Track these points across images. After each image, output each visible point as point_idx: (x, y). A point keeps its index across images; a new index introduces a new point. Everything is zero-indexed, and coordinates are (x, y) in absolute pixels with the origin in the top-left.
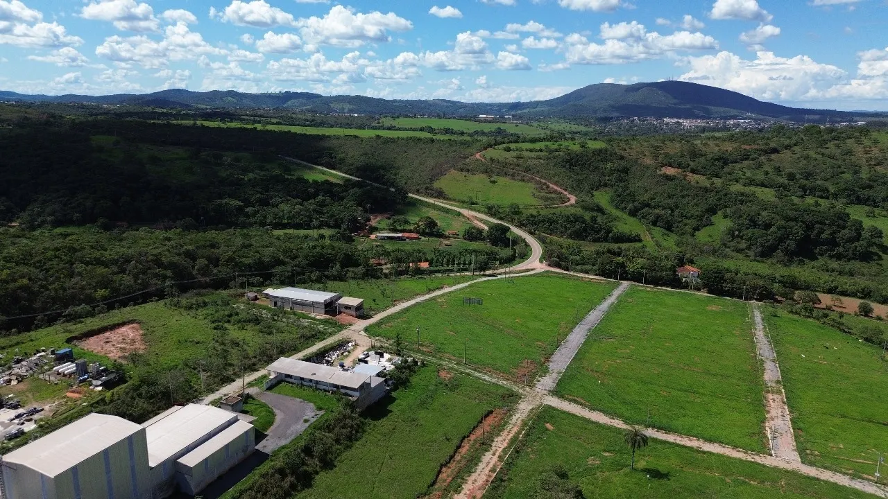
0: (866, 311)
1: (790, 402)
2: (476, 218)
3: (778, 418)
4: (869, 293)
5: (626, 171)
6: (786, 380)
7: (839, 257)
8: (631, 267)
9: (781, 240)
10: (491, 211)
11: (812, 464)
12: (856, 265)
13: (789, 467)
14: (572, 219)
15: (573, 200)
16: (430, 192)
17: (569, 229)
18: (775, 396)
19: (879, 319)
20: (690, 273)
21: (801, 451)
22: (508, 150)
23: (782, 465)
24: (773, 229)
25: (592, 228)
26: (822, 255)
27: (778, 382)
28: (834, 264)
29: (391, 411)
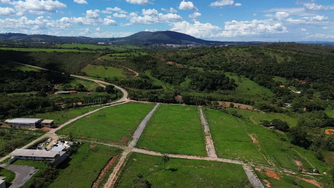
0: (232, 106)
1: (213, 138)
2: (101, 83)
3: (210, 144)
4: (232, 100)
5: (155, 63)
6: (211, 131)
7: (223, 89)
8: (160, 98)
9: (206, 84)
10: (106, 80)
11: (221, 158)
12: (228, 91)
13: (214, 160)
14: (138, 81)
15: (137, 74)
16: (79, 73)
17: (137, 85)
18: (208, 137)
19: (236, 108)
20: (179, 98)
21: (217, 153)
22: (111, 56)
23: (212, 159)
24: (204, 81)
25: (145, 84)
26: (218, 89)
27: (209, 132)
28: (222, 91)
29: (70, 164)
